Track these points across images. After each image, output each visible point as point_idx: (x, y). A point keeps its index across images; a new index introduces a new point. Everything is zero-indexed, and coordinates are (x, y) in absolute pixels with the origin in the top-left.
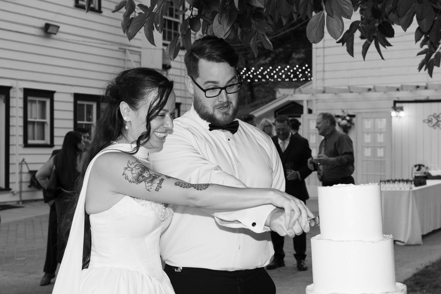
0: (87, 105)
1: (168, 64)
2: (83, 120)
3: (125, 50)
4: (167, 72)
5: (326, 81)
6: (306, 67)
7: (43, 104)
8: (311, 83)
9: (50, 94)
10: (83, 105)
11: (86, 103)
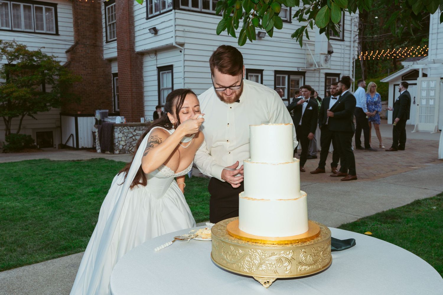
0: (282, 77)
1: (332, 51)
2: (280, 86)
3: (306, 43)
4: (330, 55)
5: (437, 55)
6: (425, 47)
7: (257, 77)
8: (428, 58)
9: (261, 71)
10: (280, 77)
11: (281, 76)
